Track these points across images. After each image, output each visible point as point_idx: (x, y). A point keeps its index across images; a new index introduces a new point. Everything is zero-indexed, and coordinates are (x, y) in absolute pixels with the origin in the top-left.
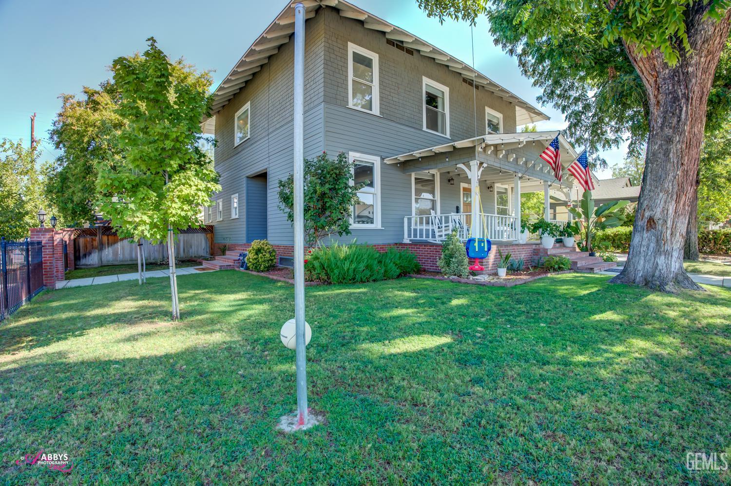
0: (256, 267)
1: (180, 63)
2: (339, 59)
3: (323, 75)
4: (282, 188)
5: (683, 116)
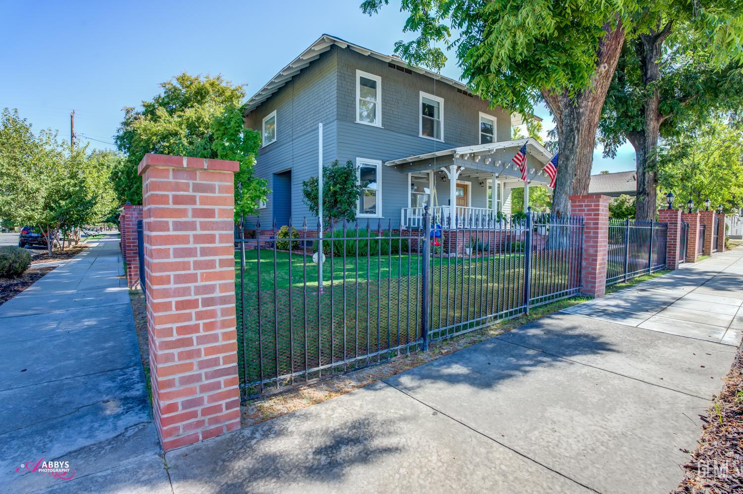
0: (284, 247)
1: (218, 79)
2: (349, 84)
3: (336, 99)
4: (305, 187)
5: (576, 142)
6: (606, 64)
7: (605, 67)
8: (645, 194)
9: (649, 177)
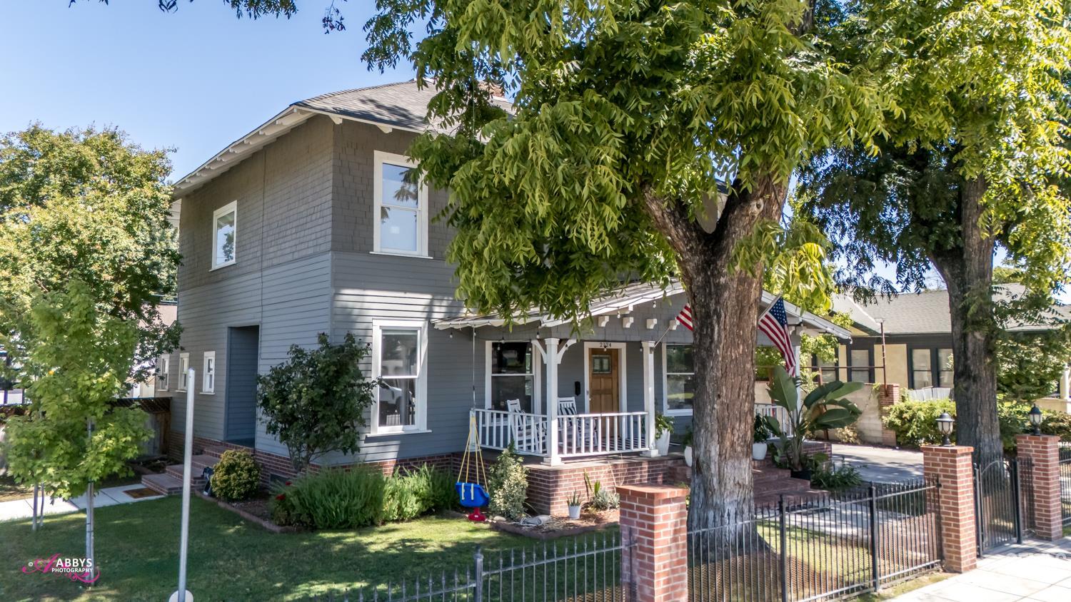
0: (226, 494)
2: (358, 181)
5: (716, 337)
6: (761, 201)
7: (758, 206)
8: (969, 377)
9: (975, 343)
